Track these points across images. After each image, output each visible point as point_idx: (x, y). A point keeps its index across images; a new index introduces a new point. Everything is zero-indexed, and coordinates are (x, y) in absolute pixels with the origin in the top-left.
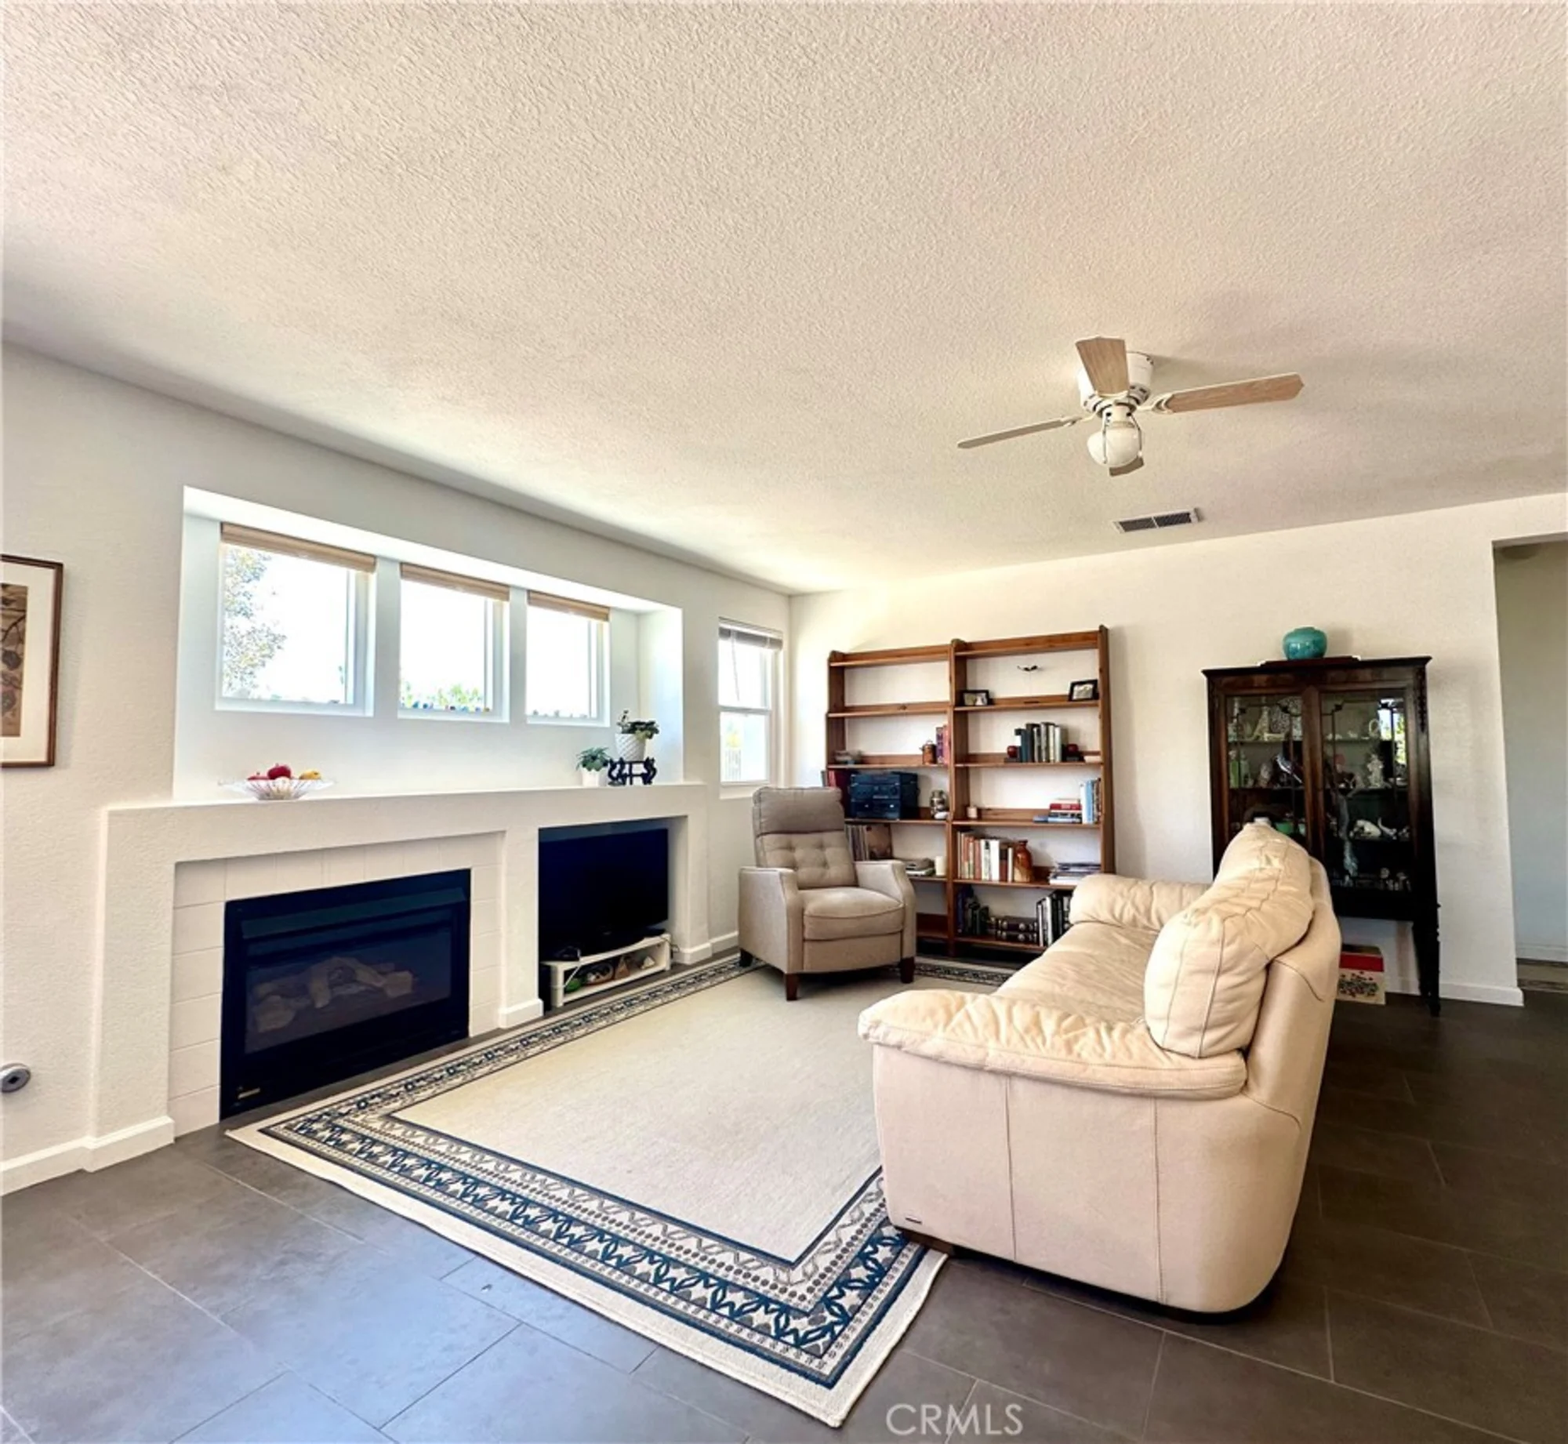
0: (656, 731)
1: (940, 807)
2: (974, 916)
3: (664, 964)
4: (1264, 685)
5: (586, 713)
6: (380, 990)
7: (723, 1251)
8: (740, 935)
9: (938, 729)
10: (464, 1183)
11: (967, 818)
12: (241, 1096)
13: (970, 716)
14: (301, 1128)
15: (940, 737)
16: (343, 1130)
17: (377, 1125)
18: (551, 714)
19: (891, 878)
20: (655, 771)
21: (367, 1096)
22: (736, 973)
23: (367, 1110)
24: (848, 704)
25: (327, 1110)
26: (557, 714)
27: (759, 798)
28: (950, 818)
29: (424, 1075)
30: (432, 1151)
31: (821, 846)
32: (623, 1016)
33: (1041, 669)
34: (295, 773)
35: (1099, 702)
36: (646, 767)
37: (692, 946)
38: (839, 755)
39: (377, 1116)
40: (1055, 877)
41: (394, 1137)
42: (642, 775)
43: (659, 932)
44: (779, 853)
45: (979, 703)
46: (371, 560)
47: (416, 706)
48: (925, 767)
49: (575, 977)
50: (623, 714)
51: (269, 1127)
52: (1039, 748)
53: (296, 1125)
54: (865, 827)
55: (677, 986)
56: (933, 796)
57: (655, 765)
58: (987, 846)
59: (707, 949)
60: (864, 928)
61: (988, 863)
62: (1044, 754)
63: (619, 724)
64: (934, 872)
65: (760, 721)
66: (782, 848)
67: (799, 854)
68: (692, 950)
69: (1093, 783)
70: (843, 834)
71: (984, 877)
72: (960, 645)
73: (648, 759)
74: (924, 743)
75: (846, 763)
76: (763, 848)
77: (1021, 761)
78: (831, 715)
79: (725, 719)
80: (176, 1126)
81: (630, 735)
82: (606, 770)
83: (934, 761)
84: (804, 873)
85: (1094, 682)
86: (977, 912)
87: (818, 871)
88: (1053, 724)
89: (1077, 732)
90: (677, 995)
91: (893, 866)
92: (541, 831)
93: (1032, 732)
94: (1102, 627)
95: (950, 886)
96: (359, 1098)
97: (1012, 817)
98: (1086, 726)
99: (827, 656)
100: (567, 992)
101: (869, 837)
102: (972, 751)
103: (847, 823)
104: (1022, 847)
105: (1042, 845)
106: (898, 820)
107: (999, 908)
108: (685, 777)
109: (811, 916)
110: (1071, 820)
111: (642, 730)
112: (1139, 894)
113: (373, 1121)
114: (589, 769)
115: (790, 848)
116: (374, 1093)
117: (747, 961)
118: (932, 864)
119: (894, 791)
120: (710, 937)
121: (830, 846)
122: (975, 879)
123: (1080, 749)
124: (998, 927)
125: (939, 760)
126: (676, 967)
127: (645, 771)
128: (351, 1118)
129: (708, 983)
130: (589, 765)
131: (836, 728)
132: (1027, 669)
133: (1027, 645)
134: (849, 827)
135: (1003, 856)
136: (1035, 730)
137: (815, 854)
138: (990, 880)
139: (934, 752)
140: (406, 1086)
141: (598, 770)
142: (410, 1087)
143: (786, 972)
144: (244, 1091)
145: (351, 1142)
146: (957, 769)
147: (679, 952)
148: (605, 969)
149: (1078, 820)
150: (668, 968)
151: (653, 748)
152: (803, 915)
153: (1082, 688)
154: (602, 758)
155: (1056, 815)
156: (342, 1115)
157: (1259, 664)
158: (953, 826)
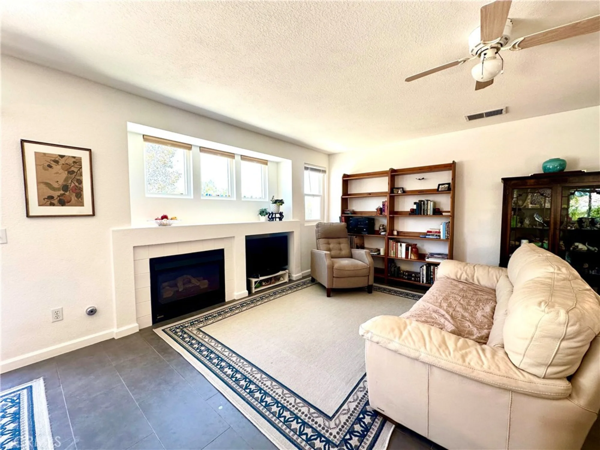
0: (284, 203)
1: (383, 230)
2: (394, 270)
3: (286, 280)
4: (532, 184)
5: (261, 197)
6: (198, 286)
7: (304, 406)
8: (311, 271)
9: (383, 202)
10: (218, 360)
11: (393, 235)
12: (158, 318)
13: (395, 197)
14: (174, 331)
15: (384, 205)
16: (185, 333)
17: (195, 332)
18: (250, 197)
19: (365, 256)
20: (283, 216)
21: (194, 320)
22: (310, 285)
23: (193, 326)
24: (349, 193)
25: (182, 324)
26: (252, 197)
27: (318, 226)
28: (387, 235)
29: (211, 314)
30: (210, 345)
31: (340, 243)
32: (273, 298)
33: (426, 179)
34: (169, 217)
35: (451, 192)
36: (280, 215)
37: (296, 274)
38: (346, 211)
39: (195, 329)
40: (428, 258)
41: (199, 337)
42: (279, 218)
43: (285, 269)
44: (325, 245)
45: (400, 192)
46: (190, 146)
47: (207, 195)
48: (377, 216)
49: (259, 283)
50: (272, 197)
51: (165, 329)
52: (424, 209)
53: (172, 329)
54: (355, 237)
55: (290, 288)
56: (380, 226)
57: (283, 214)
58: (401, 245)
59: (301, 275)
60: (355, 273)
61: (401, 251)
62: (425, 212)
63: (271, 200)
64: (380, 253)
65: (318, 199)
66: (326, 244)
67: (331, 246)
68: (295, 276)
69: (446, 223)
70: (347, 239)
71: (399, 256)
72: (393, 171)
73: (281, 212)
74: (377, 207)
75: (348, 214)
76: (319, 243)
77: (416, 215)
78: (343, 197)
79: (306, 198)
80: (139, 326)
81: (275, 204)
82: (267, 216)
83: (381, 214)
84: (333, 253)
85: (449, 184)
86: (396, 269)
87: (339, 252)
88: (429, 200)
89: (440, 203)
90: (290, 292)
91: (366, 252)
92: (246, 236)
93: (421, 203)
94: (454, 161)
95: (386, 259)
96: (191, 321)
97: (411, 235)
98: (444, 202)
99: (342, 176)
100: (256, 288)
101: (356, 240)
102: (396, 210)
103: (349, 235)
104: (414, 246)
105: (423, 245)
106: (367, 235)
107: (404, 267)
108: (293, 218)
109: (336, 269)
110: (436, 237)
111: (279, 202)
112: (468, 270)
113: (193, 330)
114: (262, 216)
115: (329, 244)
116: (196, 320)
117: (314, 281)
118: (379, 250)
119: (366, 224)
120: (301, 271)
121: (342, 243)
122: (395, 257)
123: (441, 210)
124: (404, 275)
125: (383, 213)
126: (290, 281)
127: (280, 216)
128: (188, 328)
129: (300, 288)
130: (262, 214)
131: (345, 202)
132: (420, 179)
133: (420, 170)
134: (349, 236)
135: (407, 249)
136: (422, 203)
137: (337, 246)
138: (402, 258)
139: (381, 211)
140: (205, 318)
141: (264, 216)
142: (206, 318)
143: (327, 287)
144: (159, 316)
145: (187, 338)
146: (390, 217)
147: (291, 276)
148: (267, 281)
149: (439, 237)
150: (288, 281)
151: (282, 209)
152: (333, 268)
153: (443, 186)
154: (266, 212)
155: (429, 235)
156: (186, 327)
157: (530, 175)
158: (388, 238)
